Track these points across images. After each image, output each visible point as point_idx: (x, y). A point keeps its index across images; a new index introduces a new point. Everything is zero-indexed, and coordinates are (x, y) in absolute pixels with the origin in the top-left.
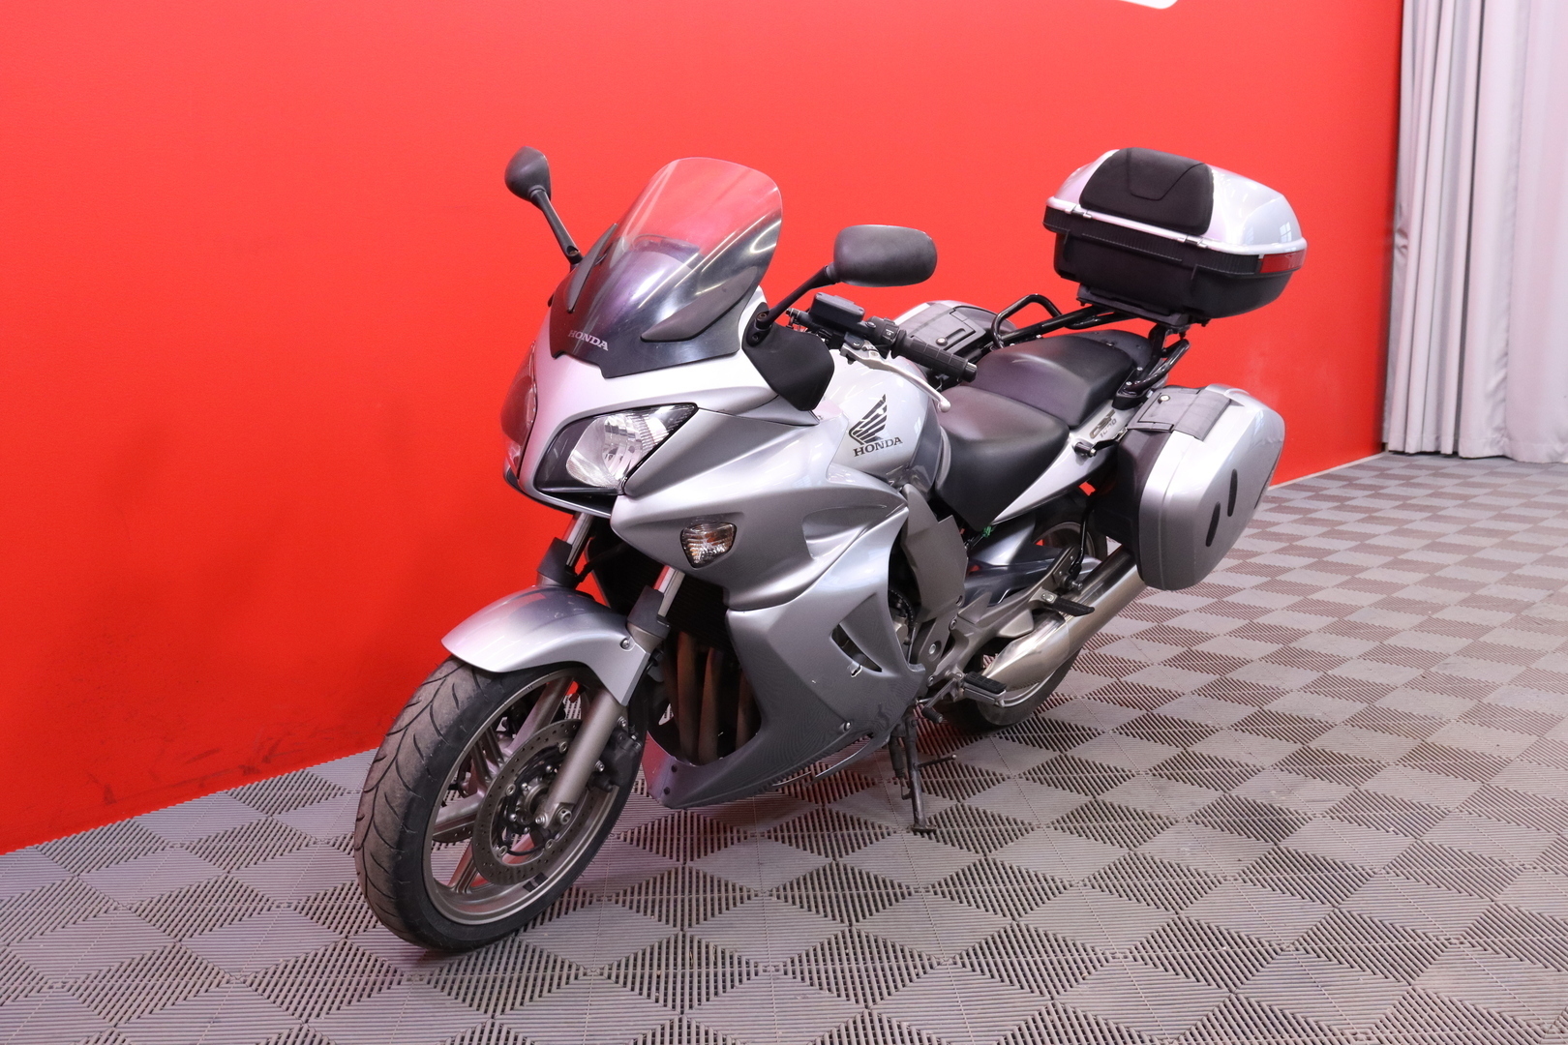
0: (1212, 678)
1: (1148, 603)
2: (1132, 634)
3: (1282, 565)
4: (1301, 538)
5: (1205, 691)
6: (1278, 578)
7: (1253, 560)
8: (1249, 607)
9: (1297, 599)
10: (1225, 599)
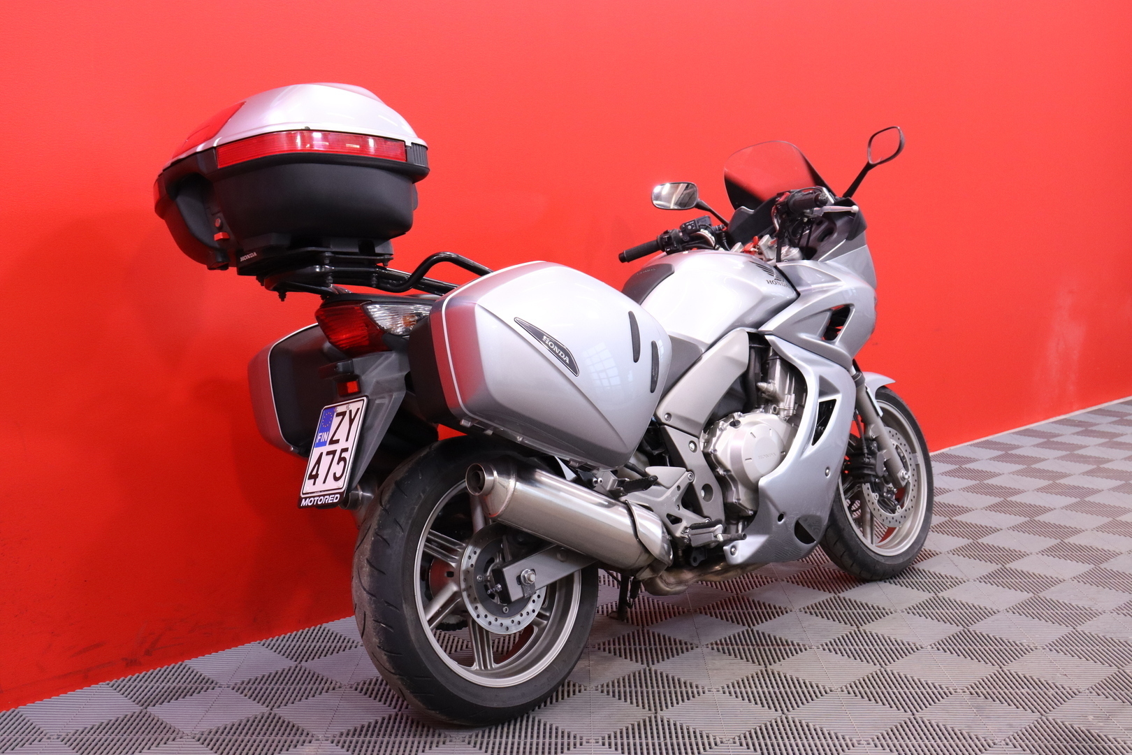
0: (1025, 596)
1: (964, 521)
2: (948, 550)
3: (1090, 486)
4: (1108, 461)
5: (1019, 609)
6: (1087, 499)
7: (1062, 481)
8: (1060, 527)
9: (1106, 520)
10: (1036, 519)
